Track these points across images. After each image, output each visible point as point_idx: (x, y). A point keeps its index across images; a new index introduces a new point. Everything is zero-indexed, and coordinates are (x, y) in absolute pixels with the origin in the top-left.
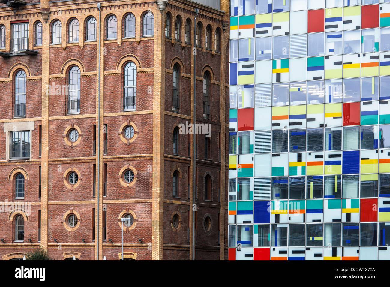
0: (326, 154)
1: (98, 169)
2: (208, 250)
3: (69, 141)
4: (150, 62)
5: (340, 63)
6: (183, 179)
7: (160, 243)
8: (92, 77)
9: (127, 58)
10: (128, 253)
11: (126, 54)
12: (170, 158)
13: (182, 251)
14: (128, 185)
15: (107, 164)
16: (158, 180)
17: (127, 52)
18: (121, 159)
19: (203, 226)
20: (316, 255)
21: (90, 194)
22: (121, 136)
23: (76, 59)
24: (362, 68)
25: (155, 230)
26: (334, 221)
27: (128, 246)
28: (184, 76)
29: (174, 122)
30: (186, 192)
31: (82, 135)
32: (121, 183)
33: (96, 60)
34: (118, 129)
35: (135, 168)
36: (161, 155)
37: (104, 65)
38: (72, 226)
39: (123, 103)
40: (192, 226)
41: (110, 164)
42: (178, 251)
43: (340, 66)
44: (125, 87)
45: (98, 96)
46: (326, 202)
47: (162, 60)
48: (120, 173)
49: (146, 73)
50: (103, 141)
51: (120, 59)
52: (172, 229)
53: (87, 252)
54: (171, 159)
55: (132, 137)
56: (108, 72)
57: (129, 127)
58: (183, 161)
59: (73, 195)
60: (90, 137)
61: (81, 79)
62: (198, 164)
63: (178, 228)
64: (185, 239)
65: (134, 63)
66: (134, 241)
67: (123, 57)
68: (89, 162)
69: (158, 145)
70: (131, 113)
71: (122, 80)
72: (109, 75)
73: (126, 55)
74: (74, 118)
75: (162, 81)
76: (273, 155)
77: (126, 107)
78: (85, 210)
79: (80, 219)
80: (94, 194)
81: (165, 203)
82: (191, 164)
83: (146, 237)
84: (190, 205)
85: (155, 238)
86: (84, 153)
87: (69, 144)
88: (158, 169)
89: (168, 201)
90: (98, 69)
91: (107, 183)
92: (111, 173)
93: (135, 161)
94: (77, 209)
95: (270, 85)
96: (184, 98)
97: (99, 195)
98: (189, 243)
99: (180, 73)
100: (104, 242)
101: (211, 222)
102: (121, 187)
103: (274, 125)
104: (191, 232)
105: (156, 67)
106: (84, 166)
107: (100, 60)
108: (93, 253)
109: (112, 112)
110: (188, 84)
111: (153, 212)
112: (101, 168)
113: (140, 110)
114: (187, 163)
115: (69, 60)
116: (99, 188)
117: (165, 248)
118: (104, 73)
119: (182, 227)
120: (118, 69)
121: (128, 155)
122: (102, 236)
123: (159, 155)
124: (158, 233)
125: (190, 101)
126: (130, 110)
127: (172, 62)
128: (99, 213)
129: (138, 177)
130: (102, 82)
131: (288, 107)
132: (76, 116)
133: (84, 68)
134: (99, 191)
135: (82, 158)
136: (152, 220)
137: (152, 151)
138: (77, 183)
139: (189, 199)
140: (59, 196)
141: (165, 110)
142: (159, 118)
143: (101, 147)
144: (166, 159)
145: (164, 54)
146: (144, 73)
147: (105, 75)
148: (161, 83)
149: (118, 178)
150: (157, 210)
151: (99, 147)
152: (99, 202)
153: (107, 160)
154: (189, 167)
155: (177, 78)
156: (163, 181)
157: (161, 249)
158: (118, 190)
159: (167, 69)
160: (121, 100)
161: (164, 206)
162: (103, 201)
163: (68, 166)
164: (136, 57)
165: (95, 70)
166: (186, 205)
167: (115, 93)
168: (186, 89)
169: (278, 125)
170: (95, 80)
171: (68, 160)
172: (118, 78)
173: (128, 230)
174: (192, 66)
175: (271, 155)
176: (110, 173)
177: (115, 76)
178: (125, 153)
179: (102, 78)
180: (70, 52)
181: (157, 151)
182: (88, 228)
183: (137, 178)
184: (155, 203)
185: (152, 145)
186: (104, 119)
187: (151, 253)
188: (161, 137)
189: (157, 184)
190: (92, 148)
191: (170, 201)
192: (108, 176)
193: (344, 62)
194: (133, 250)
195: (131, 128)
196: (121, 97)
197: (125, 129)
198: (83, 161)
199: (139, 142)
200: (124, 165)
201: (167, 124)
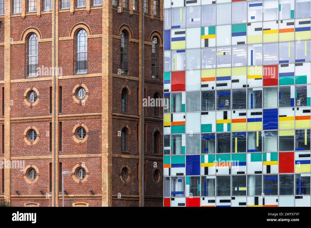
0: (249, 112)
1: (54, 127)
2: (158, 200)
3: (29, 102)
4: (99, 30)
5: (260, 29)
6: (132, 135)
7: (108, 194)
8: (48, 44)
9: (79, 26)
10: (81, 203)
11: (78, 22)
12: (119, 116)
13: (132, 201)
14: (80, 141)
15: (62, 122)
16: (107, 136)
17: (78, 20)
18: (74, 118)
19: (153, 178)
20: (240, 204)
21: (47, 150)
22: (74, 97)
23: (34, 27)
24: (280, 34)
25: (104, 182)
26: (256, 172)
27: (81, 197)
28: (132, 42)
29: (122, 83)
30: (135, 147)
31: (40, 96)
32: (74, 139)
33: (51, 28)
34: (71, 91)
35: (86, 126)
36: (109, 113)
37: (59, 33)
38: (31, 179)
39: (76, 67)
40: (141, 177)
41: (64, 122)
42: (127, 201)
43: (260, 32)
44: (77, 52)
45: (53, 61)
46: (249, 156)
47: (109, 27)
48: (73, 130)
49: (96, 39)
50: (58, 101)
51: (73, 27)
52: (121, 181)
53: (45, 203)
54: (120, 118)
55: (83, 98)
56: (62, 39)
57: (81, 88)
58: (132, 119)
59: (32, 151)
60: (47, 98)
61: (39, 45)
62: (147, 122)
63: (127, 180)
64: (134, 190)
65: (85, 30)
66: (86, 192)
67: (75, 25)
68: (46, 121)
69: (107, 105)
70: (83, 76)
71: (75, 46)
72: (63, 42)
73: (77, 24)
74: (33, 81)
75: (109, 46)
76: (203, 114)
77: (78, 71)
78: (43, 164)
79: (38, 172)
80: (51, 150)
81: (113, 158)
82: (139, 121)
83: (96, 188)
84: (139, 159)
85: (105, 190)
86: (41, 112)
87: (28, 104)
88: (107, 127)
89: (117, 155)
90: (53, 36)
91: (62, 140)
92: (66, 131)
93: (87, 120)
94: (36, 164)
95: (199, 50)
96: (132, 62)
97: (55, 151)
98: (138, 194)
99: (128, 38)
100: (60, 194)
101: (160, 175)
102: (75, 144)
103: (203, 86)
104: (140, 184)
105: (105, 33)
106: (42, 125)
107: (55, 27)
108: (50, 204)
109: (66, 75)
110: (136, 49)
111: (102, 166)
112: (57, 126)
113: (90, 73)
114: (136, 121)
115: (28, 28)
116: (55, 145)
117: (114, 198)
118: (58, 39)
119: (131, 179)
120: (71, 36)
121: (80, 114)
122: (58, 188)
123: (107, 114)
124: (107, 184)
125: (138, 64)
126: (82, 73)
127: (120, 29)
128: (55, 167)
129: (89, 133)
130: (57, 48)
131: (215, 70)
132: (34, 79)
133: (41, 35)
134: (55, 147)
135: (40, 117)
136: (101, 173)
137: (102, 111)
138: (36, 140)
139: (138, 153)
140: (20, 152)
141: (113, 73)
142: (107, 80)
143: (56, 107)
144: (114, 117)
145: (111, 21)
146: (94, 39)
147: (60, 42)
148: (109, 48)
149: (72, 135)
150: (106, 164)
151: (55, 107)
152: (55, 157)
153: (61, 119)
154: (138, 124)
155: (125, 43)
156: (111, 138)
157: (110, 199)
158: (72, 146)
159: (114, 35)
160: (74, 64)
161: (113, 160)
162: (58, 156)
163: (27, 124)
164: (87, 24)
165: (51, 37)
166: (135, 159)
167: (68, 57)
168: (134, 53)
169: (207, 86)
170: (51, 46)
171: (28, 119)
172: (71, 44)
173: (80, 182)
174: (140, 32)
175: (200, 113)
176: (64, 130)
177: (68, 42)
178: (78, 112)
179: (57, 45)
180: (29, 21)
181: (106, 110)
182: (46, 181)
183: (88, 135)
184: (104, 158)
185: (101, 104)
186: (59, 82)
187: (101, 203)
188: (109, 98)
189: (106, 140)
190: (49, 108)
191: (119, 155)
192: (63, 133)
193: (264, 28)
194: (85, 201)
195: (83, 89)
196: (74, 61)
197: (78, 90)
198: (41, 120)
199: (89, 102)
200: (77, 123)
201: (115, 85)
